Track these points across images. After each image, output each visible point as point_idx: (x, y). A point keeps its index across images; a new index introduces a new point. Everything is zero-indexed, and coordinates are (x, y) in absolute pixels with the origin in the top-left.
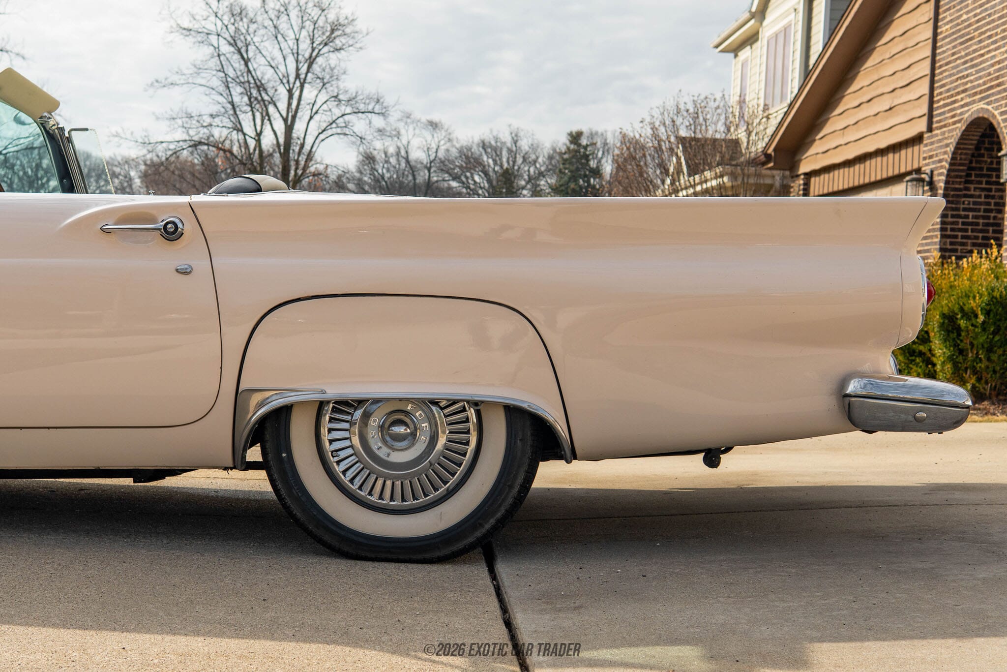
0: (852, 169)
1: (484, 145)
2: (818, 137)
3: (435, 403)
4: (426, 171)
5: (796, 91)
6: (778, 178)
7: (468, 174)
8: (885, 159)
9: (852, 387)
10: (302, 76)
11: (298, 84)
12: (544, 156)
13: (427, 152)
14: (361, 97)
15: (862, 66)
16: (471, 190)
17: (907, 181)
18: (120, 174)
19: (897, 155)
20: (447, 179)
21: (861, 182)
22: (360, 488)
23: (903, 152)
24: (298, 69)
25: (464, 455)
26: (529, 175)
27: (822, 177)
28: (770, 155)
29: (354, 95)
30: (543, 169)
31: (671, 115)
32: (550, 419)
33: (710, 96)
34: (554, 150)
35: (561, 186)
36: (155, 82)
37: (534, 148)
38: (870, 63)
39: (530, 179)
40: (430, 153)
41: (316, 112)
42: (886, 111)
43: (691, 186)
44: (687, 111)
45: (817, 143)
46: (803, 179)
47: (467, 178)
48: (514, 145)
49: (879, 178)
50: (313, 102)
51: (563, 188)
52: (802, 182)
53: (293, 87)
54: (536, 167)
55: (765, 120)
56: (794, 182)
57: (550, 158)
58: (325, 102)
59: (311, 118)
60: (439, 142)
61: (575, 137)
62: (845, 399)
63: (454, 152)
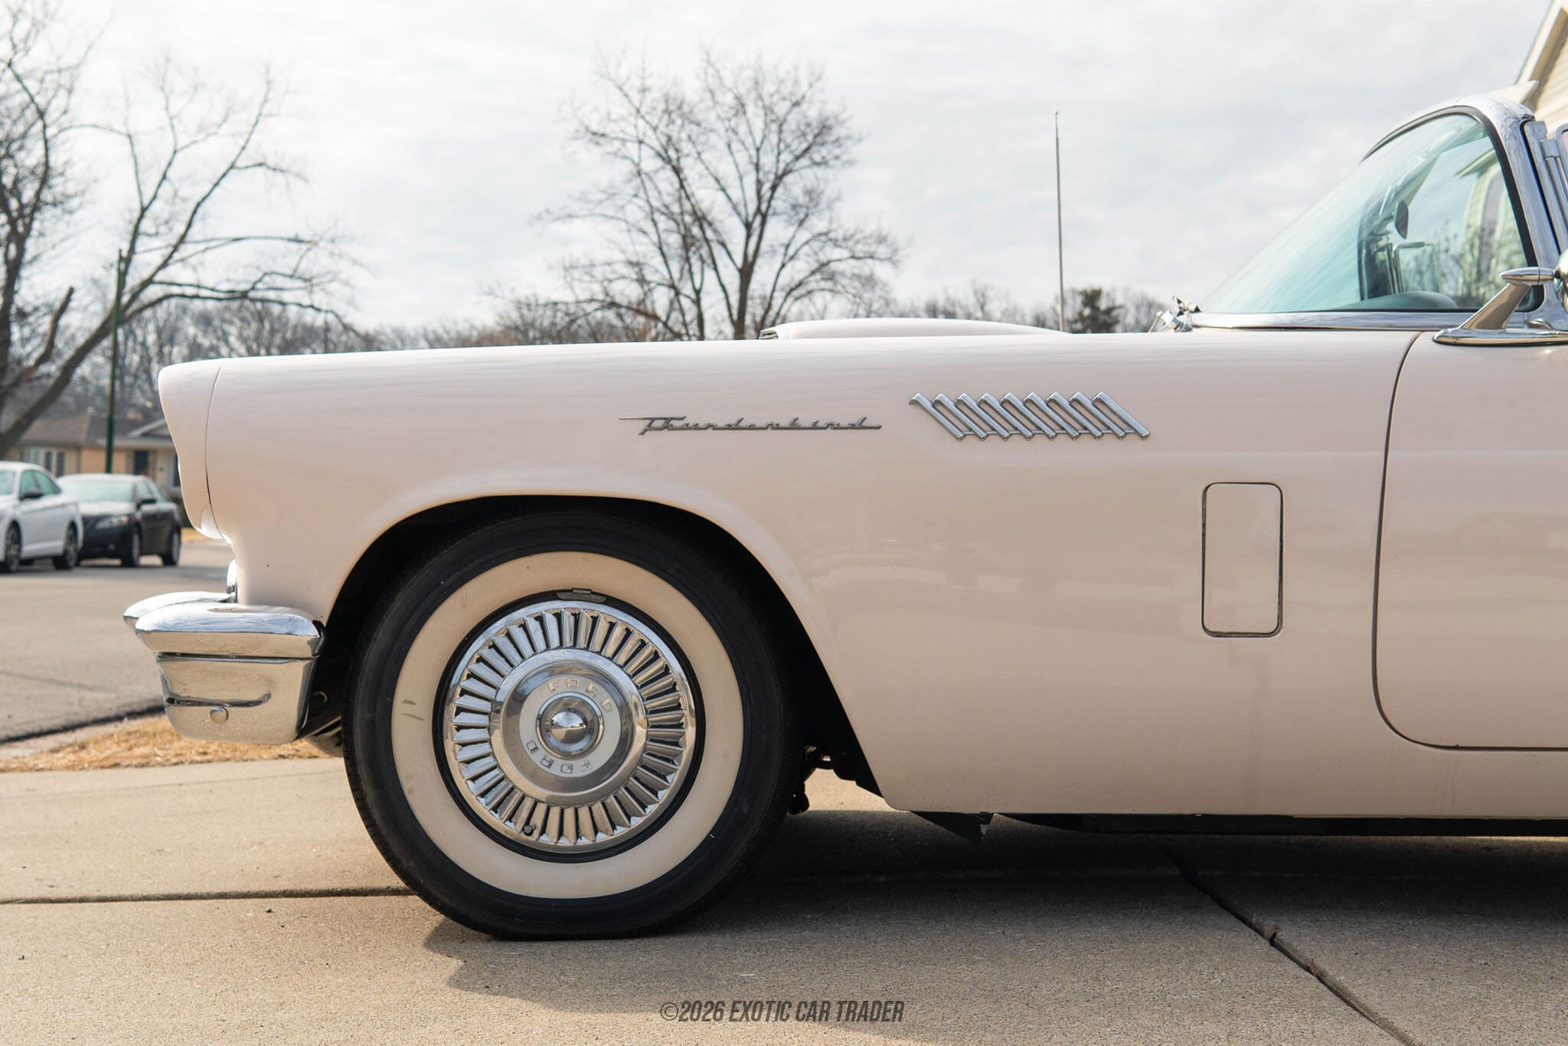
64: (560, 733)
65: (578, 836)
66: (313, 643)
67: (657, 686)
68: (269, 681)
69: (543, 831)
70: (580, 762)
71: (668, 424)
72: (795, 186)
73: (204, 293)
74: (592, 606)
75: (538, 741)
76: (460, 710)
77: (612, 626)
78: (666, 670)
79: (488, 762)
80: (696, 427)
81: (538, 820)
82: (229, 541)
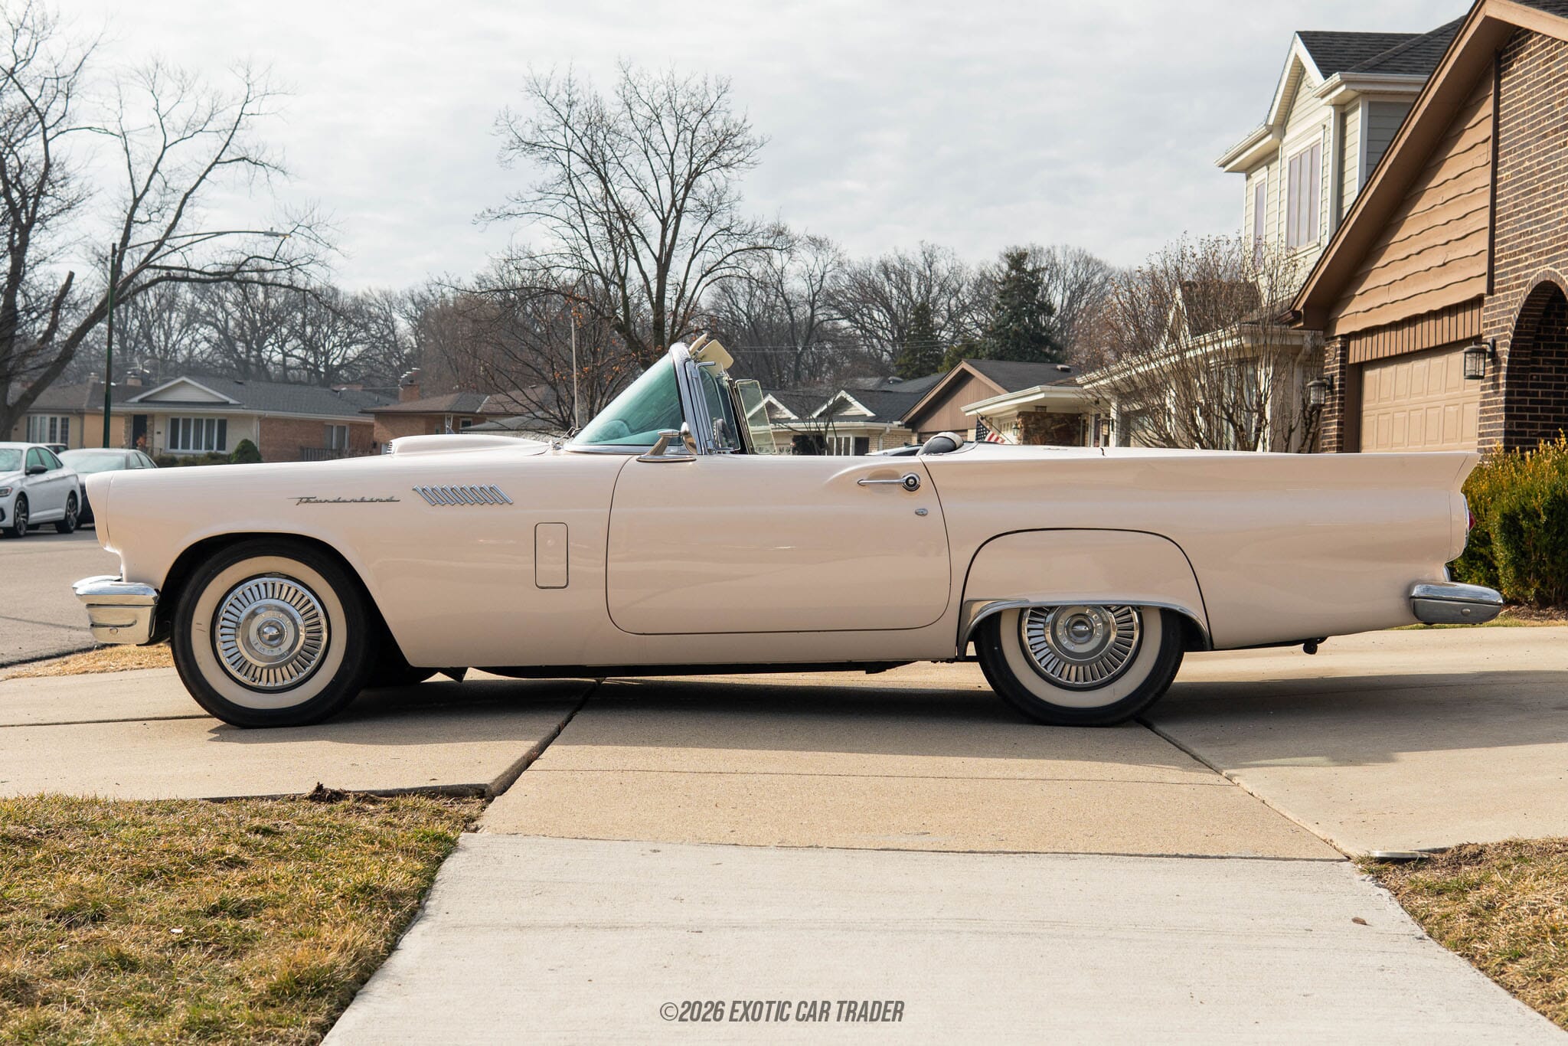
0: (1400, 333)
1: (885, 270)
2: (1357, 293)
3: (1108, 608)
4: (807, 307)
5: (1327, 243)
6: (1308, 338)
7: (865, 311)
8: (1439, 322)
9: (1415, 592)
10: (678, 204)
11: (674, 213)
12: (969, 284)
13: (809, 282)
14: (759, 230)
15: (1411, 209)
16: (867, 330)
17: (1466, 353)
18: (378, 317)
19: (1453, 319)
20: (835, 316)
21: (1412, 349)
22: (1052, 672)
23: (1461, 316)
24: (674, 196)
25: (1130, 646)
26: (949, 310)
27: (1364, 340)
28: (1299, 312)
29: (750, 227)
30: (967, 301)
31: (1175, 263)
32: (1195, 617)
33: (1221, 238)
34: (983, 274)
35: (999, 327)
36: (486, 212)
37: (955, 272)
38: (1419, 207)
39: (952, 317)
40: (813, 282)
41: (701, 249)
42: (1439, 266)
43: (1200, 346)
44: (1194, 256)
45: (1357, 299)
46: (1341, 342)
47: (862, 315)
48: (927, 269)
49: (1432, 344)
50: (696, 236)
51: (1002, 330)
52: (1339, 346)
53: (668, 216)
54: (958, 298)
55: (1291, 268)
56: (1329, 345)
57: (978, 285)
58: (713, 236)
59: (693, 256)
60: (825, 266)
61: (1017, 260)
62: (1411, 600)
63: (845, 280)
64: (267, 636)
65: (276, 682)
66: (155, 598)
67: (310, 616)
68: (136, 615)
69: (260, 680)
70: (277, 649)
71: (308, 500)
72: (703, 185)
73: (192, 275)
74: (280, 580)
75: (258, 640)
76: (222, 627)
77: (289, 588)
78: (313, 608)
79: (235, 650)
80: (321, 502)
81: (258, 675)
82: (118, 552)
